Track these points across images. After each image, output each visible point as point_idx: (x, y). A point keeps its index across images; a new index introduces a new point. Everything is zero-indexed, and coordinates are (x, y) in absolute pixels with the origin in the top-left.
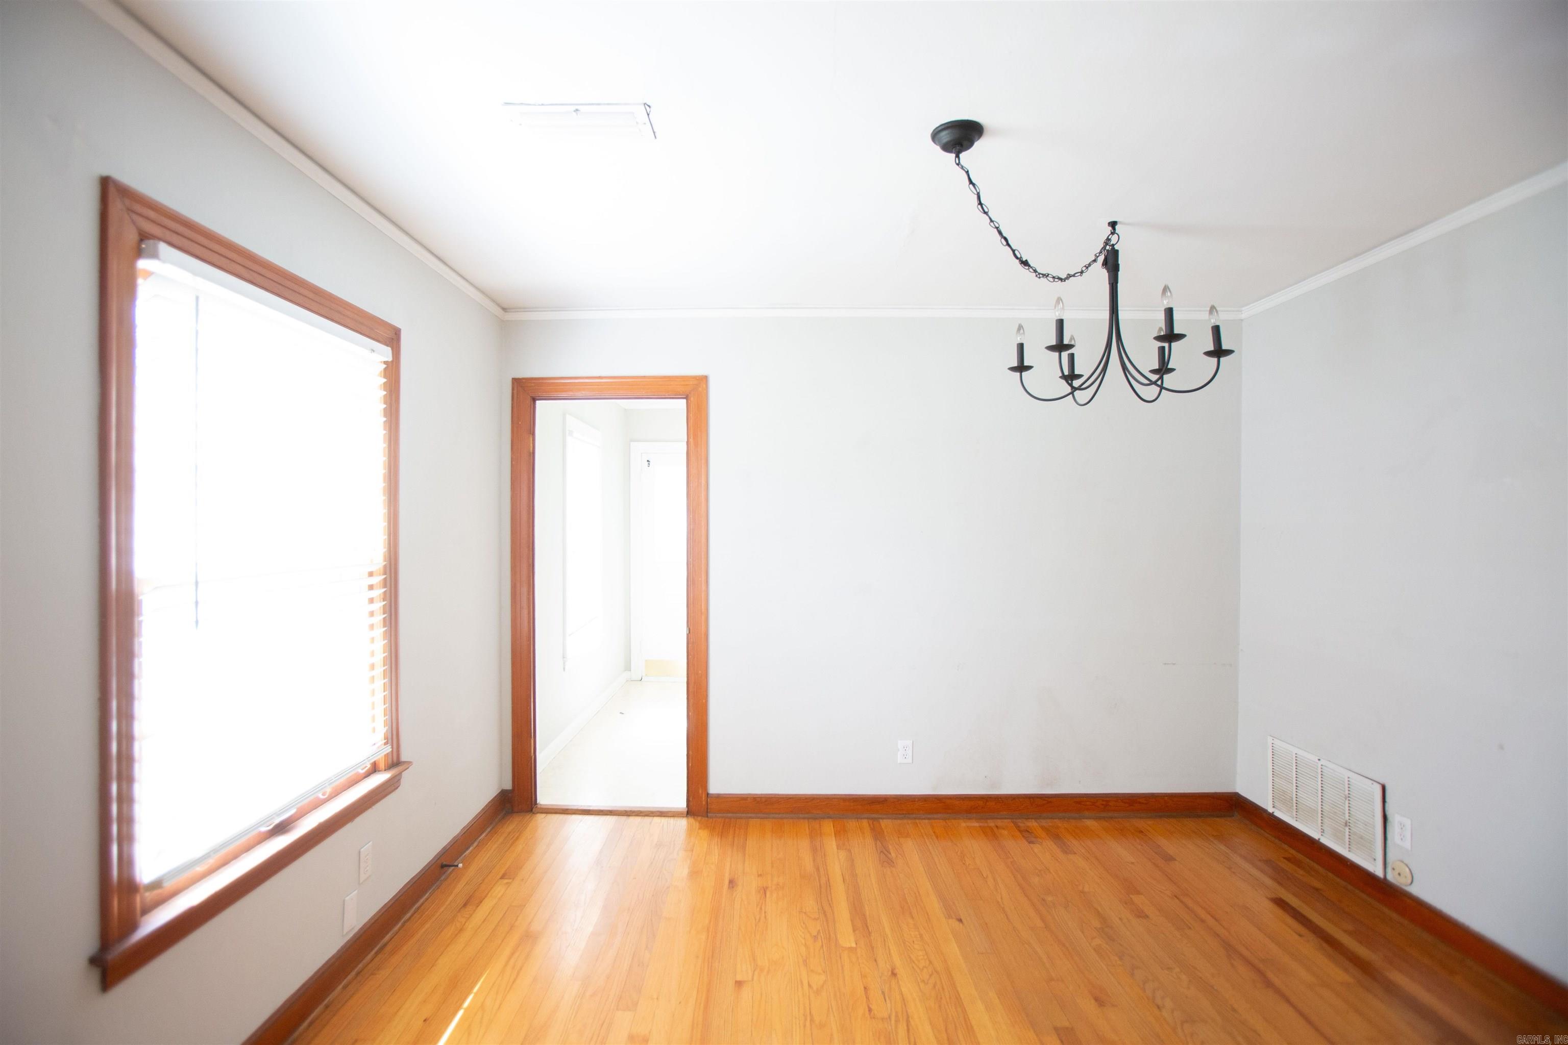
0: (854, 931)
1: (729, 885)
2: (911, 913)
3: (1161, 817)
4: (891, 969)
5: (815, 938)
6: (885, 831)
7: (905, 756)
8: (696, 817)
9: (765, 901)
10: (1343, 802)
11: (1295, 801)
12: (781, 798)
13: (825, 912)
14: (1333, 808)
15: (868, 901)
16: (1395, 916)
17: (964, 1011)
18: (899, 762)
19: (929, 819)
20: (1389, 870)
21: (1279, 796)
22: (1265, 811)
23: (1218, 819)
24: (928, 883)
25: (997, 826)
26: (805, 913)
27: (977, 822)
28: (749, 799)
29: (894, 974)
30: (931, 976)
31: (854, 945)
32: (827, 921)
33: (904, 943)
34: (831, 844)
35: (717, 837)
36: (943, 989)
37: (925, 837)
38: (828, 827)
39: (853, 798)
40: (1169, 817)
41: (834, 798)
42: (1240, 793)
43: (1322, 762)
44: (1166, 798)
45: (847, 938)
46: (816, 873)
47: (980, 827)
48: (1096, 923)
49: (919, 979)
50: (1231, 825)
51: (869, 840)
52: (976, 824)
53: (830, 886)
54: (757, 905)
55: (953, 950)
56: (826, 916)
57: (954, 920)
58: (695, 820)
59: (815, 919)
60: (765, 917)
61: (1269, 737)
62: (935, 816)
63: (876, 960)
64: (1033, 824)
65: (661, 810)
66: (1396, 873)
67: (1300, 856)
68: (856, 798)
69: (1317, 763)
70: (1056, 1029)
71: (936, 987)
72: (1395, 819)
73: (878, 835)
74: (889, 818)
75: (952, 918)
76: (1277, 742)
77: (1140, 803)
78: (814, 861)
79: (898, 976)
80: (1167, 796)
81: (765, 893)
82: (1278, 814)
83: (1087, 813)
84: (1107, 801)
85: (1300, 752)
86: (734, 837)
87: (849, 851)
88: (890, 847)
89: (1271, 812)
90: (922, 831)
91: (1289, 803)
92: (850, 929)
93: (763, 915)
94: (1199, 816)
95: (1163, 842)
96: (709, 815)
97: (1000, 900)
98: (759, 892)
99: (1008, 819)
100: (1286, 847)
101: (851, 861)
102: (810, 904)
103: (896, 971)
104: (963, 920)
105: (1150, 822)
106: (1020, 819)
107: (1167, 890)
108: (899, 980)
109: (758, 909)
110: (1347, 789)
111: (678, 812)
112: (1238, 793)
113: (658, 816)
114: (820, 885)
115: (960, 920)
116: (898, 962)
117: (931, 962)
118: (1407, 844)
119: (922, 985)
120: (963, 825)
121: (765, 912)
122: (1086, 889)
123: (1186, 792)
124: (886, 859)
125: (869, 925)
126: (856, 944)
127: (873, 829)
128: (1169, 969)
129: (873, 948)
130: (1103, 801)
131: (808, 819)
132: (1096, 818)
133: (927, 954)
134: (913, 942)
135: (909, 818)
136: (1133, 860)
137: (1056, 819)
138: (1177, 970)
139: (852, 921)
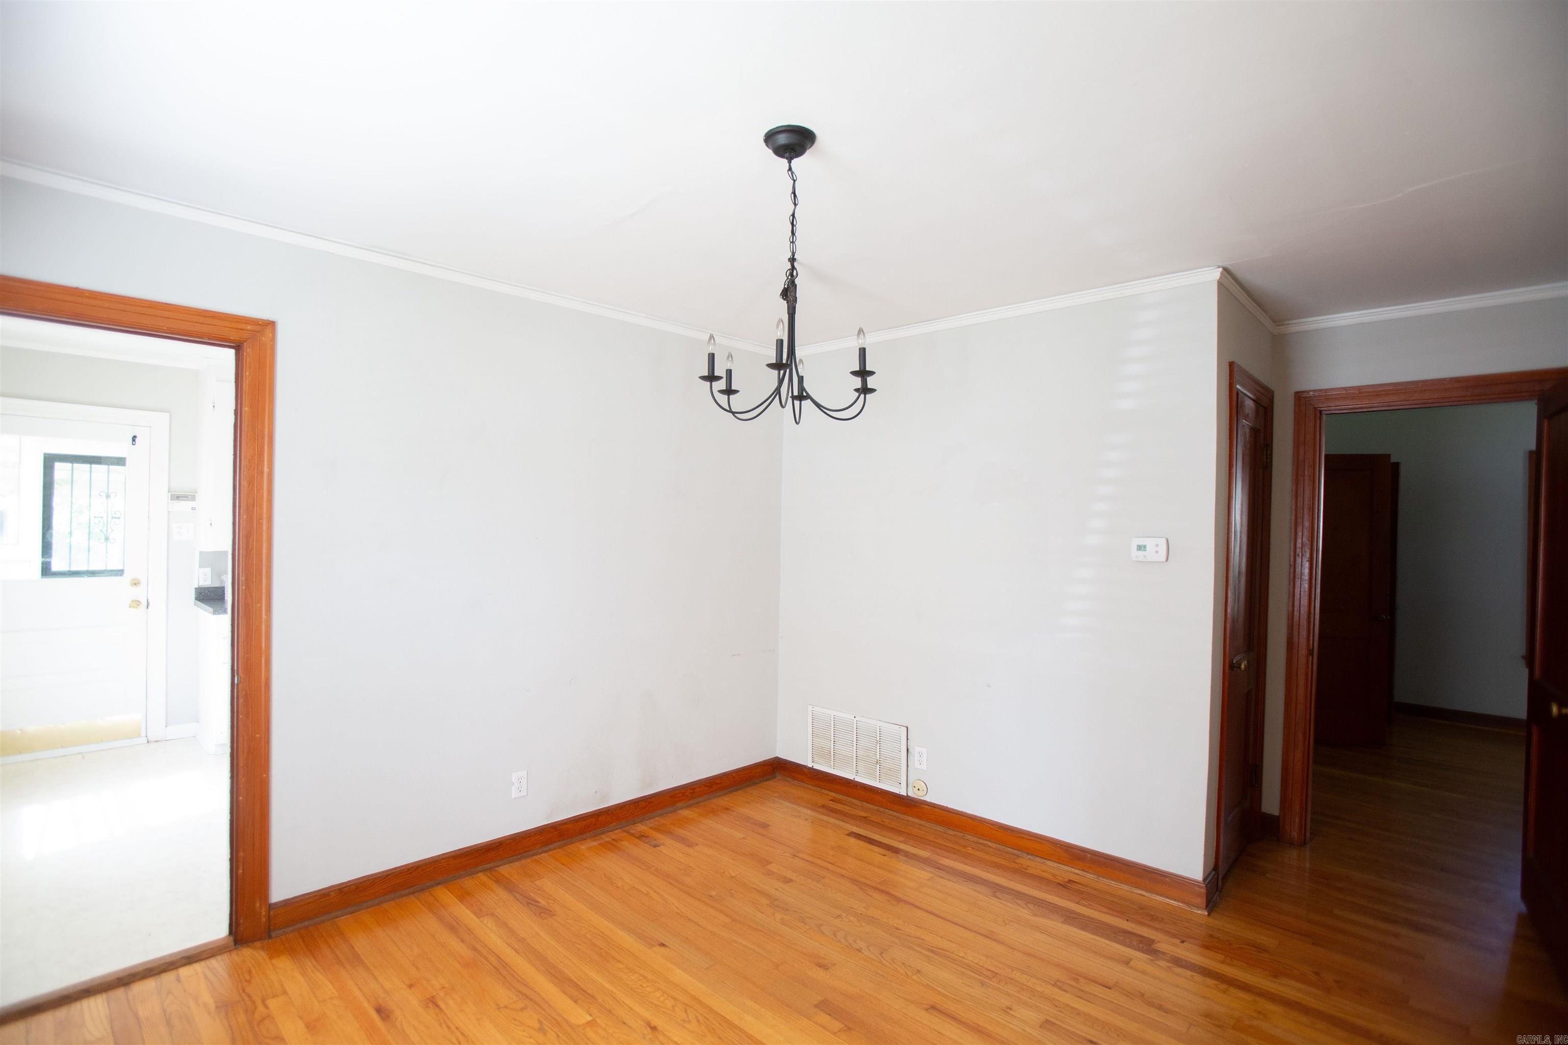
0: (576, 1002)
1: (381, 1016)
2: (613, 957)
3: (731, 792)
4: (645, 1024)
5: (542, 1030)
6: (512, 879)
7: (520, 789)
8: (250, 944)
9: (445, 1014)
10: (875, 746)
11: (832, 754)
12: (376, 878)
13: (527, 997)
14: (867, 752)
15: (561, 962)
16: (916, 821)
17: (741, 1030)
18: (513, 797)
19: (546, 852)
20: (910, 788)
21: (818, 752)
22: (805, 767)
23: (768, 782)
24: (603, 919)
25: (614, 840)
26: (506, 1007)
27: (594, 841)
28: (333, 894)
29: (654, 1028)
30: (686, 1011)
31: (589, 1018)
32: (538, 1005)
33: (635, 992)
34: (463, 913)
35: (307, 960)
36: (707, 1019)
37: (556, 871)
38: (444, 895)
39: (465, 853)
40: (737, 790)
41: (443, 859)
42: (779, 756)
43: (857, 719)
44: (734, 774)
45: (579, 1016)
46: (475, 954)
47: (599, 844)
48: (765, 901)
49: (679, 1021)
50: (779, 784)
51: (502, 894)
52: (595, 843)
53: (507, 965)
54: (441, 1025)
55: (680, 976)
56: (531, 1000)
57: (658, 947)
58: (255, 948)
59: (522, 1009)
60: (463, 1034)
61: (809, 706)
62: (552, 846)
63: (624, 1023)
64: (641, 828)
65: (187, 954)
66: (916, 789)
67: (840, 797)
68: (468, 852)
69: (853, 720)
70: (816, 1006)
71: (701, 1020)
72: (915, 750)
73: (508, 886)
74: (505, 864)
75: (654, 946)
76: (816, 709)
77: (717, 784)
78: (463, 942)
79: (658, 1027)
80: (734, 772)
81: (438, 1006)
82: (817, 767)
83: (679, 805)
84: (693, 789)
85: (838, 714)
86: (332, 950)
87: (492, 915)
88: (531, 894)
89: (811, 767)
90: (551, 867)
91: (827, 756)
92: (570, 1002)
93: (458, 1034)
94: (755, 784)
95: (746, 811)
96: (273, 934)
97: (677, 910)
98: (428, 1007)
99: (618, 829)
100: (826, 792)
101: (504, 925)
102: (502, 994)
103: (653, 1024)
104: (666, 943)
105: (726, 798)
106: (628, 826)
107: (785, 852)
108: (664, 1032)
109: (446, 1029)
110: (878, 735)
111: (219, 946)
112: (777, 757)
113: (184, 965)
114: (495, 968)
115: (663, 945)
116: (647, 1015)
117: (675, 999)
118: (924, 767)
119: (687, 1025)
120: (583, 847)
121: (457, 1028)
122: (733, 874)
123: (746, 765)
124: (543, 912)
125: (584, 988)
126: (590, 1015)
127: (497, 881)
128: (839, 916)
129: (610, 1011)
130: (691, 789)
131: (413, 893)
132: (688, 807)
133: (664, 992)
134: (642, 986)
135: (526, 857)
136: (744, 836)
137: (656, 817)
138: (844, 915)
139: (564, 992)
